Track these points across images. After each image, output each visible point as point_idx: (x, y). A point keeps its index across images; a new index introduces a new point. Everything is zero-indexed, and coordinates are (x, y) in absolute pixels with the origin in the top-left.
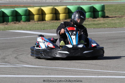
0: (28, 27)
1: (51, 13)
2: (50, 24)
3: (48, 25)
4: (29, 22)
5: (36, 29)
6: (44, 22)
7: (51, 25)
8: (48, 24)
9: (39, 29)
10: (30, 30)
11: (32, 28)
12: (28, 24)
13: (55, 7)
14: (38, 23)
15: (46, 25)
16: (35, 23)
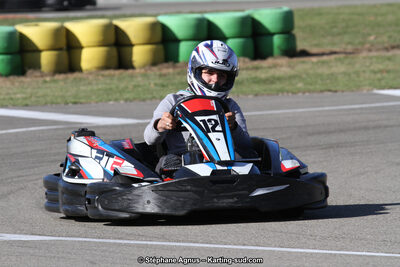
0: (19, 96)
1: (102, 44)
2: (97, 84)
3: (89, 88)
4: (22, 79)
5: (46, 104)
6: (76, 75)
7: (100, 87)
8: (90, 84)
9: (59, 100)
10: (26, 106)
11: (33, 99)
12: (17, 84)
14: (55, 81)
15: (82, 88)
16: (45, 82)
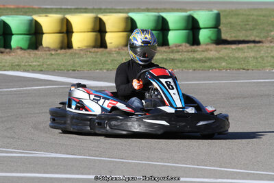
0: (34, 63)
2: (87, 58)
3: (82, 60)
4: (36, 52)
5: (54, 70)
6: (71, 51)
7: (89, 59)
8: (82, 57)
9: (62, 68)
10: (41, 71)
11: (45, 66)
12: (32, 55)
13: (100, 16)
14: (58, 54)
15: (77, 60)
16: (52, 54)
